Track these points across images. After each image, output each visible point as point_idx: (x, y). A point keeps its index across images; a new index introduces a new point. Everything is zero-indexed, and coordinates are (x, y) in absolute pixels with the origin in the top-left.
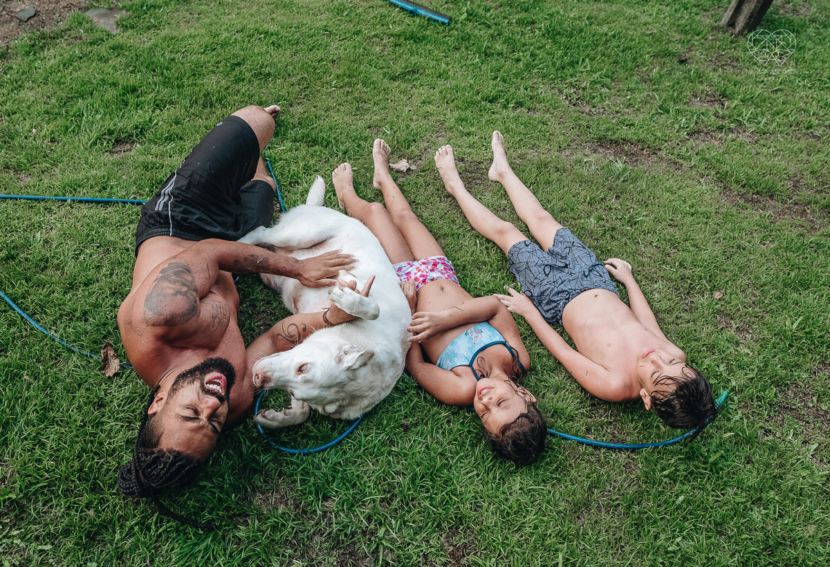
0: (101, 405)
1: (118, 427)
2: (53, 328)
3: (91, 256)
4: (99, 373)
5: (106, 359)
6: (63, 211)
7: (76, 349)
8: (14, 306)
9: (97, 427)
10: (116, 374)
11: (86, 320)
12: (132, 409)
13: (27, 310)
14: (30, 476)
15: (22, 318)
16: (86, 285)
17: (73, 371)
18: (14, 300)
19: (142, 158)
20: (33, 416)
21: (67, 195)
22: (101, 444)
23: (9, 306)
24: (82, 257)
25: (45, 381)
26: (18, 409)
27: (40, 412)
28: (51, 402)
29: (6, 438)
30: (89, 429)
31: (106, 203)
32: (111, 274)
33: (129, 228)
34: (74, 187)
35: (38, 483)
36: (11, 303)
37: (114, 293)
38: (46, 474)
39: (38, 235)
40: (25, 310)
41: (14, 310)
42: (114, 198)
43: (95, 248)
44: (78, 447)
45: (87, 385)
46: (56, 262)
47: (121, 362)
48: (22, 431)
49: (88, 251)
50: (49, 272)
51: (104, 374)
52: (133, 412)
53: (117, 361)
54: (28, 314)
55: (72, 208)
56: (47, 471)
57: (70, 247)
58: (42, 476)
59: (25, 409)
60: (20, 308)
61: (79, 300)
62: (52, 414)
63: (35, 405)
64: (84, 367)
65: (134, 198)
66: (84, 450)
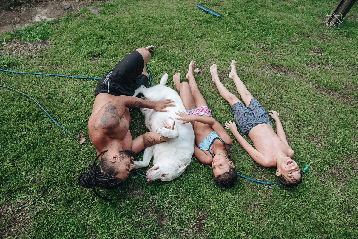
0: (77, 154)
1: (82, 163)
2: (63, 125)
3: (79, 99)
4: (77, 142)
5: (80, 137)
6: (71, 81)
7: (70, 133)
8: (49, 116)
9: (75, 162)
10: (83, 143)
11: (75, 123)
12: (88, 156)
13: (54, 117)
14: (49, 179)
15: (52, 120)
16: (76, 109)
17: (68, 141)
18: (50, 114)
19: (101, 63)
20: (52, 157)
21: (73, 75)
22: (76, 169)
23: (48, 116)
24: (76, 99)
25: (58, 144)
26: (48, 154)
27: (55, 156)
28: (60, 152)
29: (42, 164)
30: (72, 163)
31: (86, 79)
32: (85, 106)
33: (94, 89)
34: (76, 72)
35: (52, 181)
36: (48, 115)
37: (86, 113)
38: (55, 178)
39: (61, 90)
40: (53, 117)
41: (49, 117)
42: (90, 78)
43: (81, 96)
44: (67, 169)
45: (72, 147)
46: (66, 100)
47: (85, 139)
48: (48, 162)
49: (78, 97)
50: (63, 104)
51: (79, 143)
52: (88, 157)
53: (84, 138)
54: (54, 119)
55: (74, 80)
56: (55, 177)
57: (72, 95)
58: (53, 179)
59: (50, 154)
60: (52, 117)
61: (73, 115)
62: (59, 156)
63: (54, 153)
64: (72, 140)
65: (97, 78)
66: (69, 171)
